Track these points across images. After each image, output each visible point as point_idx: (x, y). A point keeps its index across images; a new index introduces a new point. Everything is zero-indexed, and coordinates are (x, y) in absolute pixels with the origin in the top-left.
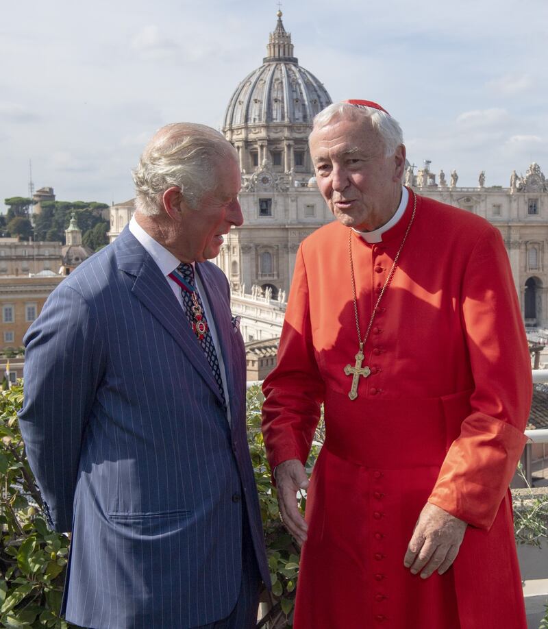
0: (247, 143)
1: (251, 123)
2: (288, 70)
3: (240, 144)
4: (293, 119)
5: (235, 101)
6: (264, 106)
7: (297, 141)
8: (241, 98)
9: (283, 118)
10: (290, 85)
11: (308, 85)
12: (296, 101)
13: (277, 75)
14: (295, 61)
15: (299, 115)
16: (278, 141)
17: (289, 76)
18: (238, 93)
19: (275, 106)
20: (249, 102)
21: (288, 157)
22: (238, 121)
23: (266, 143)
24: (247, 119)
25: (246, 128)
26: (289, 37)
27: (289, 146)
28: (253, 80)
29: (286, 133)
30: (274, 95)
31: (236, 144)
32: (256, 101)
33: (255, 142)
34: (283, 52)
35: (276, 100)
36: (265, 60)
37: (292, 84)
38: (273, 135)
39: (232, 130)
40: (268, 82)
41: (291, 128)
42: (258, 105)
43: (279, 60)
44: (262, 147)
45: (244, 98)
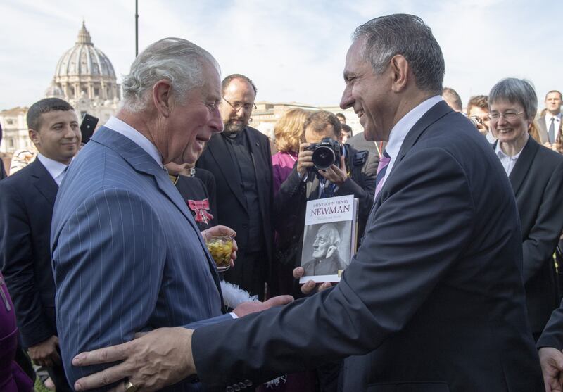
0: (68, 84)
1: (70, 74)
2: (89, 49)
3: (65, 84)
4: (93, 72)
5: (61, 63)
6: (77, 65)
7: (95, 83)
8: (64, 61)
9: (87, 71)
10: (91, 57)
11: (100, 56)
12: (94, 65)
13: (84, 51)
14: (92, 45)
15: (95, 70)
16: (86, 83)
17: (90, 52)
18: (62, 59)
19: (83, 66)
20: (69, 63)
21: (91, 91)
22: (63, 72)
23: (79, 84)
24: (68, 72)
25: (68, 76)
26: (89, 34)
27: (91, 86)
28: (71, 53)
29: (89, 79)
30: (82, 61)
31: (62, 84)
32: (73, 63)
33: (73, 83)
34: (86, 40)
35: (83, 63)
36: (76, 43)
37: (91, 55)
38: (83, 80)
39: (60, 77)
40: (78, 54)
41: (92, 77)
42: (74, 65)
43: (84, 44)
44: (77, 86)
45: (66, 61)
